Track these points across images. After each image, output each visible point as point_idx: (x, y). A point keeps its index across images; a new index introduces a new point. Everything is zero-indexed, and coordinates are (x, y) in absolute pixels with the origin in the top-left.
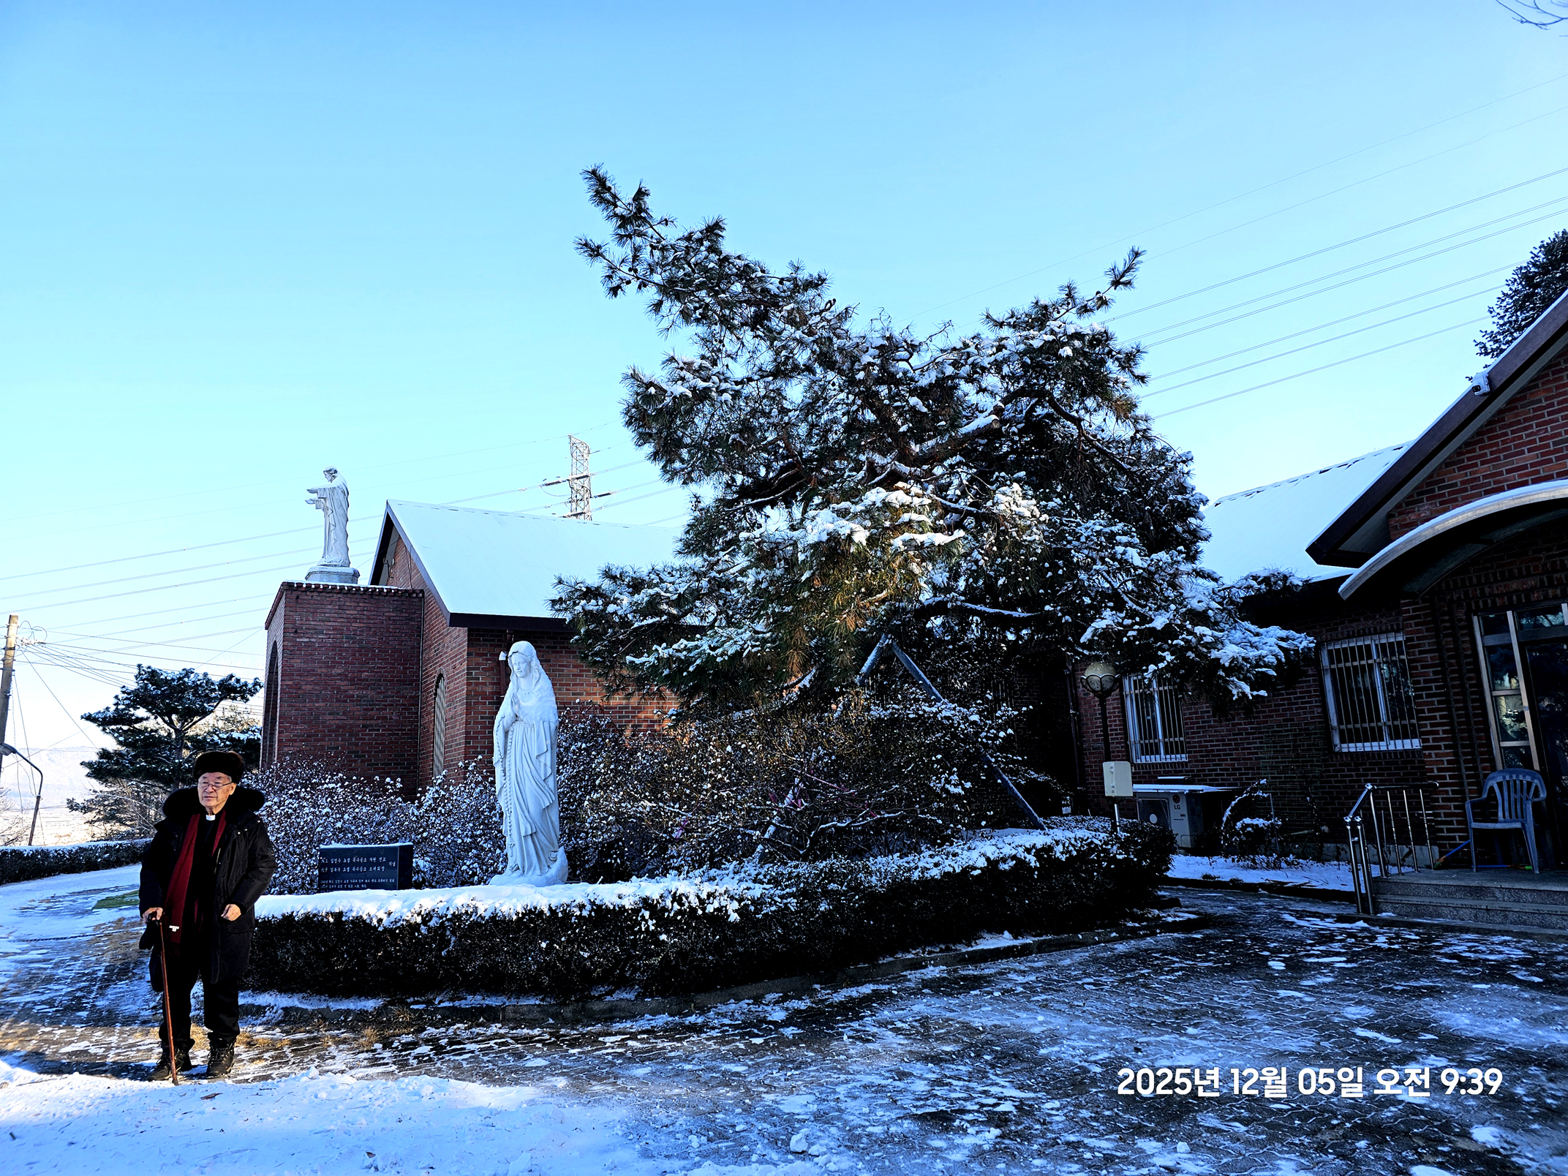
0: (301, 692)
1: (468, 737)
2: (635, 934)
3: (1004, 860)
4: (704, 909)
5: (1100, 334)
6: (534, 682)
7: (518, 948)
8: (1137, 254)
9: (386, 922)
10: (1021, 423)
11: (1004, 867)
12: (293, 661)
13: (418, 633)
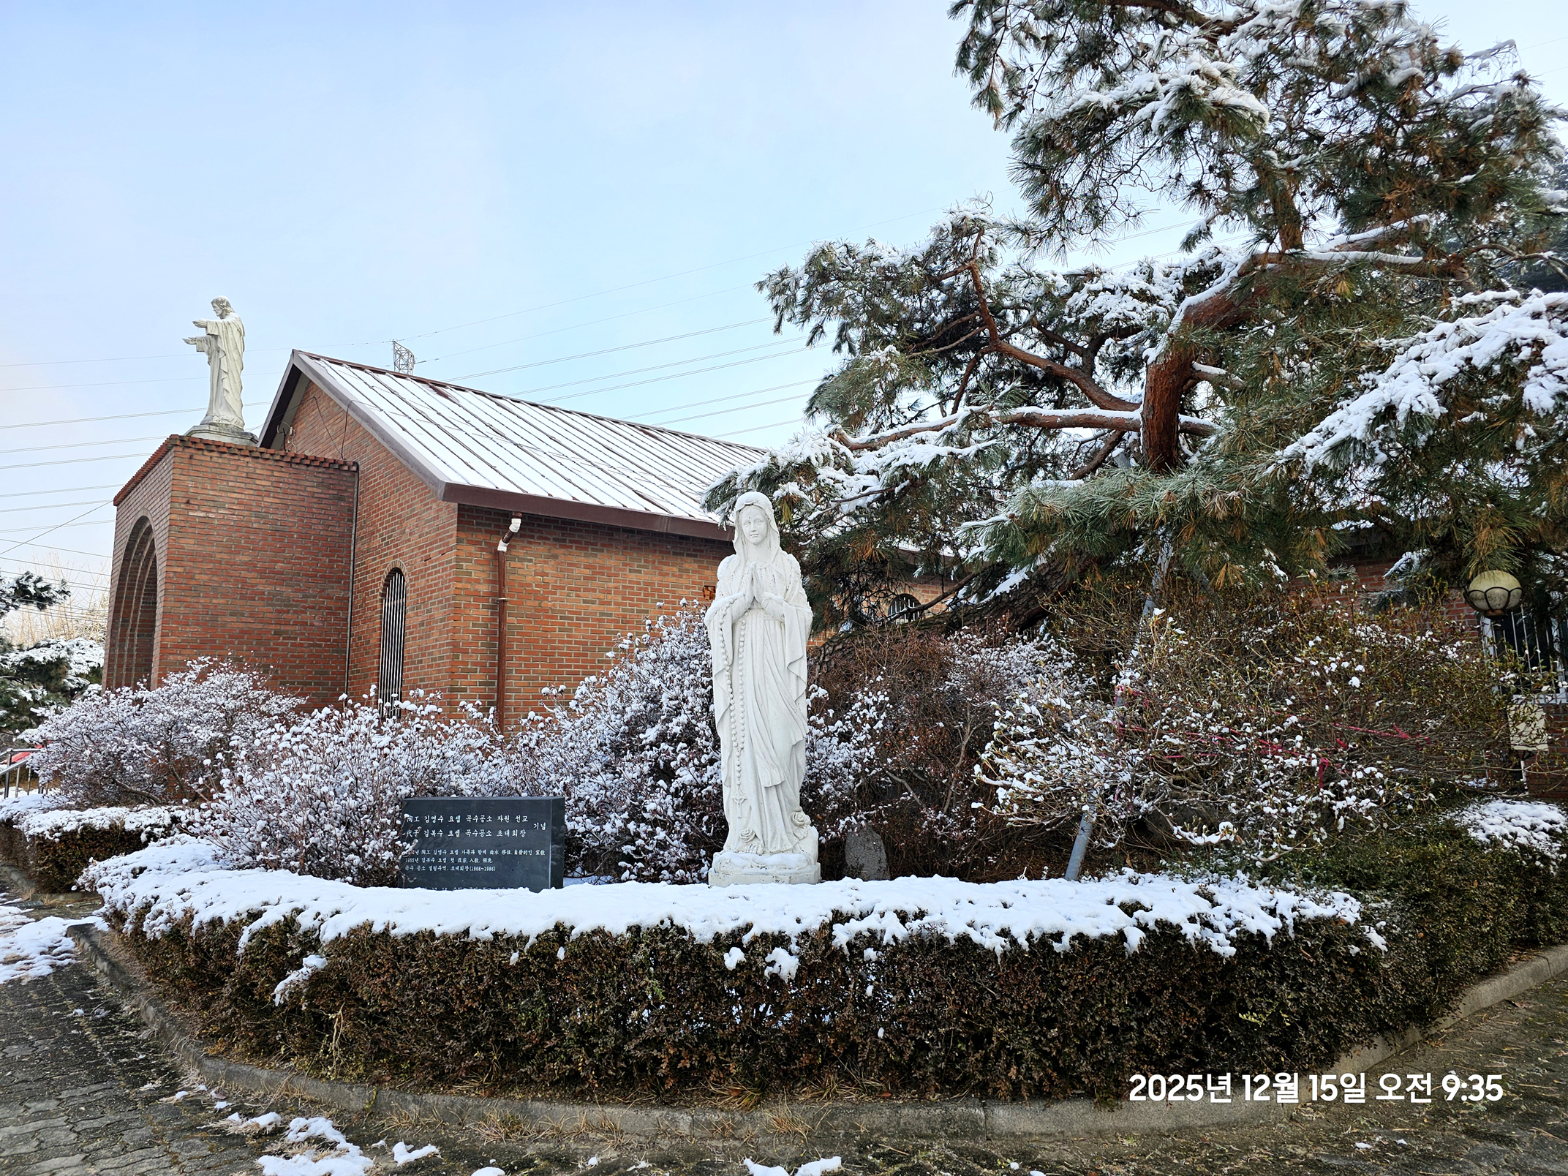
1: (456, 648)
12: (182, 541)
13: (350, 516)
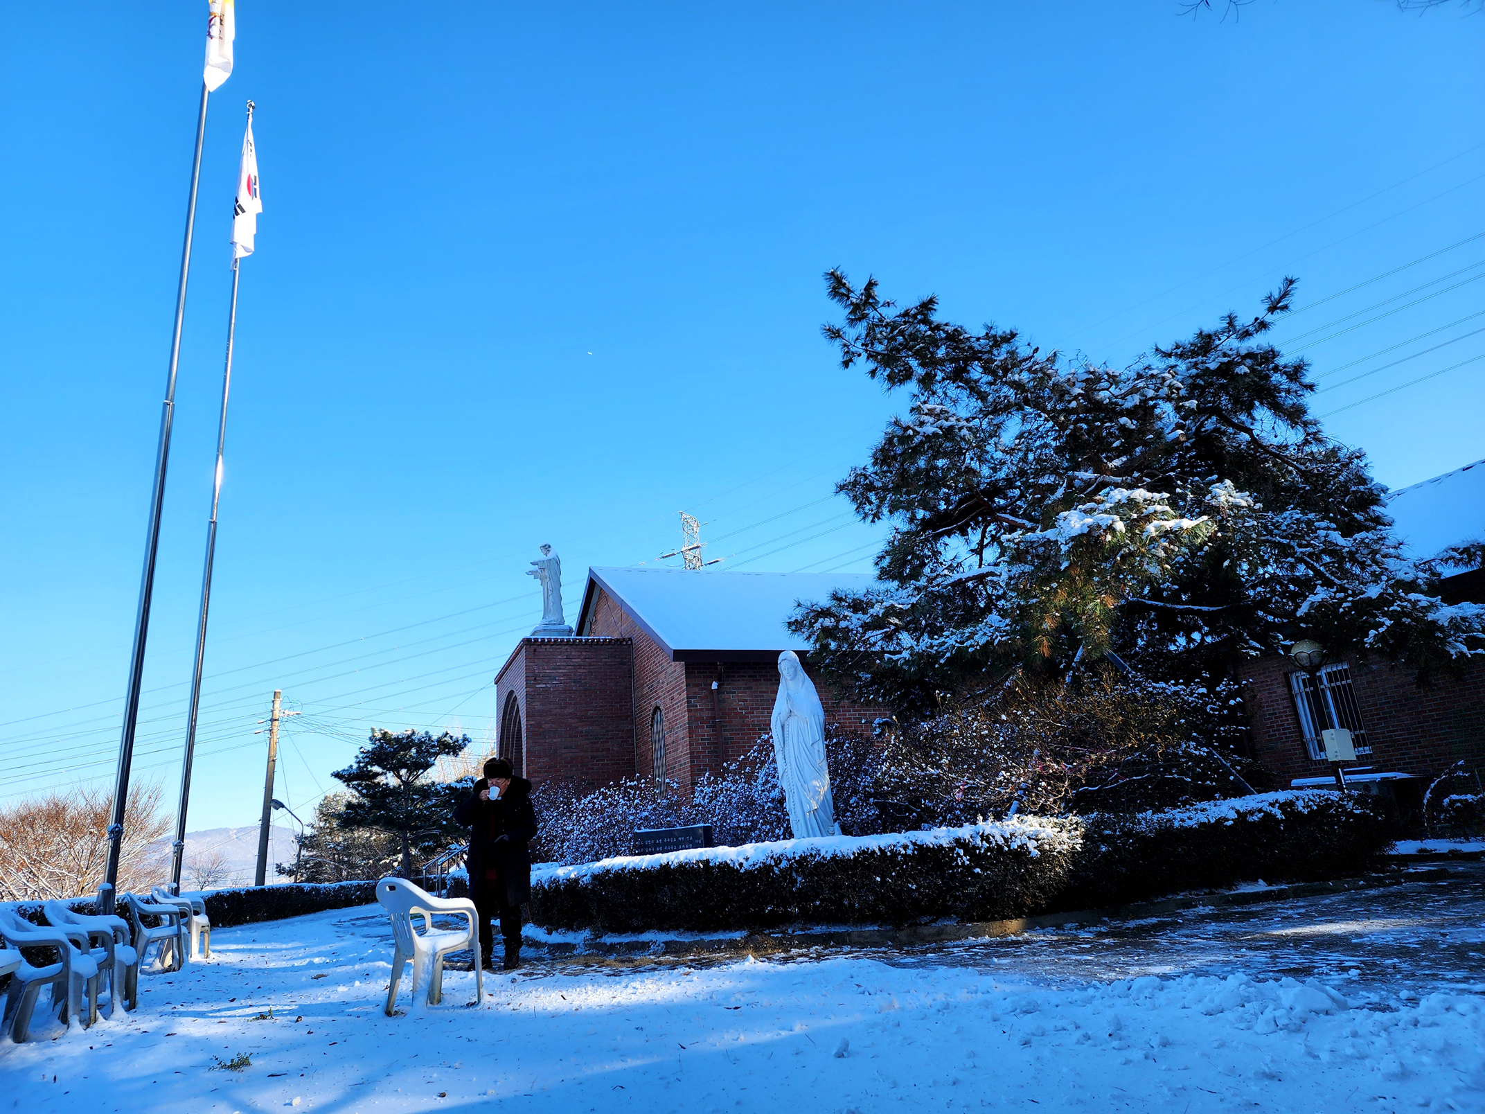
0: (541, 730)
1: (693, 757)
2: (953, 868)
3: (1251, 813)
4: (1009, 846)
5: (1267, 352)
6: (801, 684)
7: (857, 882)
8: (1291, 282)
9: (746, 865)
10: (1191, 438)
11: (1250, 819)
12: (534, 704)
13: (629, 674)
